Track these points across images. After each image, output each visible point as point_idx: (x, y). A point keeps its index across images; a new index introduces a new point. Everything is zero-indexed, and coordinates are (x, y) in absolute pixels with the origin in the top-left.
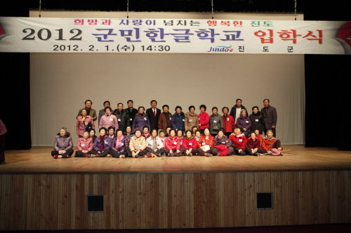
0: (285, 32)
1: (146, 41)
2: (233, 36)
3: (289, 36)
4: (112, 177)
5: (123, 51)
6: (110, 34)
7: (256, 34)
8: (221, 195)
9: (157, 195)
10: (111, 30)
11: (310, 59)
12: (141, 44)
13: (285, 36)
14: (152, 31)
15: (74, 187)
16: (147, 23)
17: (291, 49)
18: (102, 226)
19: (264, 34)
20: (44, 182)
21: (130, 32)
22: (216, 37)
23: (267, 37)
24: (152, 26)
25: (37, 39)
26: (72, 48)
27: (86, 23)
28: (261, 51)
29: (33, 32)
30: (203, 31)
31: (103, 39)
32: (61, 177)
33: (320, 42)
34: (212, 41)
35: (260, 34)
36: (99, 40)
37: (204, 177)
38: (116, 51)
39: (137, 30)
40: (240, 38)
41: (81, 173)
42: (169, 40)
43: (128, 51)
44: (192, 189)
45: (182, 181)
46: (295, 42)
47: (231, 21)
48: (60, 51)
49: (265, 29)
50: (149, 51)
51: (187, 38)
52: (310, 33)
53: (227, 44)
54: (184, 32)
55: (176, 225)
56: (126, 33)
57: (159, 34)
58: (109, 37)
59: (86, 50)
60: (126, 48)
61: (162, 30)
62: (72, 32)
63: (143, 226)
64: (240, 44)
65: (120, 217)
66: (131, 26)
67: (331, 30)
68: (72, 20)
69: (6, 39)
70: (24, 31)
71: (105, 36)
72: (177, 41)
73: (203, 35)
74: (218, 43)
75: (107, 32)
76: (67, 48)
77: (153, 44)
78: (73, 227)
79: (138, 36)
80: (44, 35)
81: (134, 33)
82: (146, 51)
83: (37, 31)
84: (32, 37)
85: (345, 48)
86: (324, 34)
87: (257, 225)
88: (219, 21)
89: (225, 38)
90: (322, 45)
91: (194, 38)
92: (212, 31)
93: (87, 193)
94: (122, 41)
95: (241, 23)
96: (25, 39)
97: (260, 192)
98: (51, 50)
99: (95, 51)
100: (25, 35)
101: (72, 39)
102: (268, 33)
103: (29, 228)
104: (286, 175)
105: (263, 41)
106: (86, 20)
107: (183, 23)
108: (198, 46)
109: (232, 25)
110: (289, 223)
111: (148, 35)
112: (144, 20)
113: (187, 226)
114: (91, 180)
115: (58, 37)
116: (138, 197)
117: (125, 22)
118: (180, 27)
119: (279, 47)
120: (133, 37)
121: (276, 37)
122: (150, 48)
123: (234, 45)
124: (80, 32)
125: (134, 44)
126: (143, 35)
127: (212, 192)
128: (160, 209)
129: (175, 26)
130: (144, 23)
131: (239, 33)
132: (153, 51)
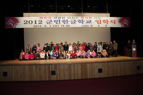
0: (104, 21)
1: (62, 24)
2: (89, 22)
3: (105, 22)
4: (58, 66)
5: (55, 27)
6: (51, 21)
7: (96, 21)
8: (88, 70)
9: (71, 70)
10: (51, 20)
11: (112, 29)
12: (61, 25)
13: (104, 22)
14: (64, 20)
15: (47, 69)
16: (62, 18)
17: (106, 25)
18: (55, 79)
19: (98, 21)
20: (38, 67)
21: (57, 21)
22: (84, 22)
23: (99, 22)
24: (64, 19)
25: (28, 23)
26: (39, 26)
27: (43, 18)
28: (97, 26)
29: (27, 21)
30: (80, 20)
31: (49, 23)
32: (43, 66)
33: (115, 23)
34: (83, 23)
35: (97, 21)
36: (48, 23)
37: (84, 65)
38: (53, 27)
39: (59, 20)
40: (91, 22)
41: (49, 65)
42: (69, 23)
43: (57, 27)
44: (80, 68)
45: (78, 66)
46: (107, 23)
47: (88, 17)
48: (35, 27)
49: (98, 20)
50: (63, 27)
51: (75, 22)
52: (112, 21)
53: (87, 24)
54: (74, 21)
55: (76, 78)
56: (56, 21)
57: (66, 21)
58: (51, 23)
59: (44, 27)
60: (56, 26)
61: (67, 20)
62: (39, 21)
63: (67, 79)
64: (91, 24)
65: (60, 77)
66: (57, 19)
67: (118, 20)
68: (39, 17)
69: (19, 24)
70: (24, 21)
71: (50, 22)
72: (72, 23)
73: (80, 21)
74: (85, 24)
75: (50, 21)
76: (38, 26)
77: (64, 25)
78: (47, 80)
79: (60, 22)
80: (31, 22)
81: (58, 21)
82: (62, 27)
83: (28, 21)
84: (27, 23)
85: (122, 25)
86: (116, 21)
87: (98, 77)
88: (84, 17)
89: (87, 22)
90: (115, 24)
91: (77, 22)
92: (83, 20)
93: (51, 70)
94: (55, 24)
95: (91, 18)
96: (25, 24)
97: (99, 68)
98: (33, 27)
99: (46, 27)
100: (25, 22)
101: (39, 23)
102: (99, 21)
103: (35, 80)
104: (106, 63)
105: (98, 23)
106: (43, 17)
107: (73, 18)
108: (78, 25)
109: (88, 18)
110: (107, 77)
111: (63, 22)
112: (61, 17)
113: (79, 78)
114: (52, 66)
115: (35, 23)
116: (65, 71)
117: (56, 18)
118: (73, 19)
119: (103, 25)
120: (58, 22)
121: (102, 22)
122: (64, 26)
123: (89, 25)
124: (42, 21)
125: (58, 24)
126: (61, 22)
127: (86, 69)
128: (72, 74)
129: (71, 19)
130: (61, 18)
131: (91, 21)
132: (64, 27)
